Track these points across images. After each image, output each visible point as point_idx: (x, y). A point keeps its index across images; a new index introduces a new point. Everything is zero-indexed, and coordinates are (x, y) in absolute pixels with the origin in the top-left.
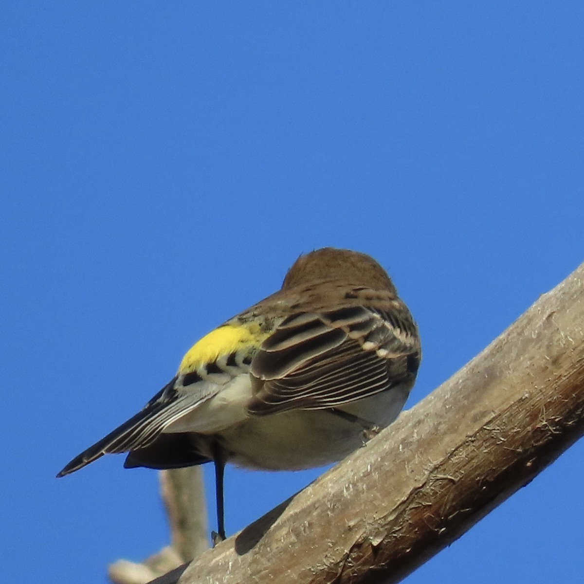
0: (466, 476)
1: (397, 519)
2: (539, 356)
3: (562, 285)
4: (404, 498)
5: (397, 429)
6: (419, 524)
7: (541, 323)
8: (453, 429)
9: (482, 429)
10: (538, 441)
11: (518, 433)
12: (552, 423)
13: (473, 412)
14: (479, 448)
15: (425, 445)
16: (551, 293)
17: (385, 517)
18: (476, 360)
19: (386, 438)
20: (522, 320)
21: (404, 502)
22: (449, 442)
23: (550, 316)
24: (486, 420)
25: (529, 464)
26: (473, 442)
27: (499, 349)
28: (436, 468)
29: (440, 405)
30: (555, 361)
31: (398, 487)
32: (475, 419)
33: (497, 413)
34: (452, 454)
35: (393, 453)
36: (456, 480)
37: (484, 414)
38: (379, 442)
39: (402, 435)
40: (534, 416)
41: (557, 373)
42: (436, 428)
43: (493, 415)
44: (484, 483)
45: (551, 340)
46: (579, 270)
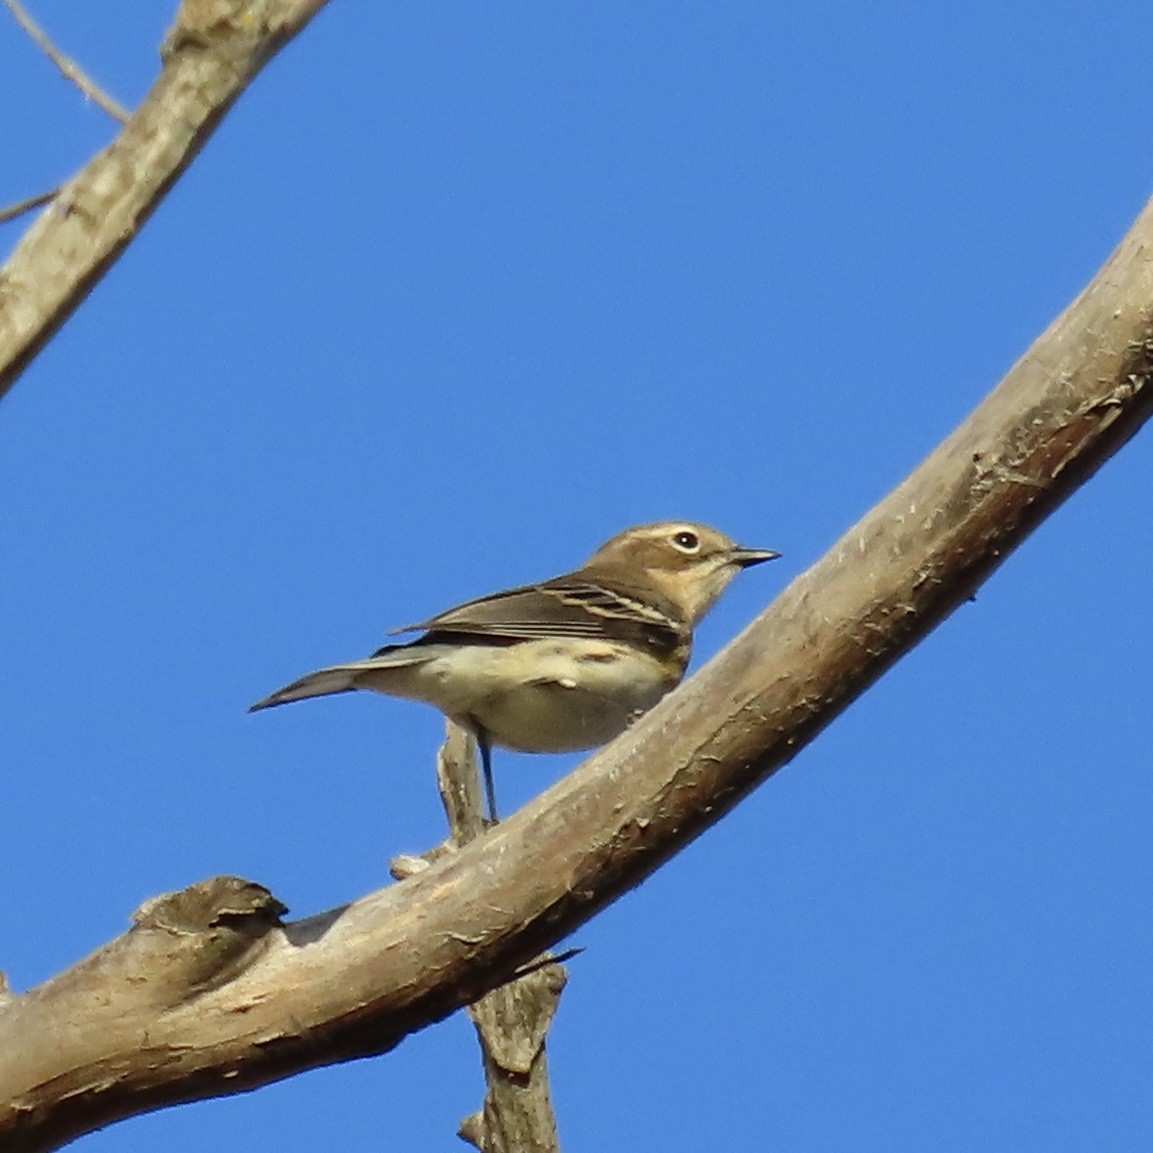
0: (732, 754)
1: (663, 800)
2: (796, 636)
3: (816, 566)
4: (669, 780)
5: (660, 712)
6: (685, 804)
7: (797, 604)
8: (715, 710)
9: (744, 709)
10: (798, 719)
11: (778, 712)
12: (811, 701)
13: (732, 695)
14: (741, 727)
15: (689, 726)
16: (807, 574)
17: (652, 799)
18: (735, 641)
19: (649, 721)
20: (778, 600)
21: (670, 783)
22: (711, 723)
23: (806, 597)
24: (747, 700)
25: (790, 742)
26: (734, 722)
27: (756, 631)
28: (700, 749)
29: (701, 688)
30: (813, 641)
31: (663, 769)
32: (736, 700)
33: (758, 691)
34: (715, 735)
35: (657, 736)
36: (720, 760)
37: (745, 694)
38: (645, 725)
39: (665, 718)
40: (794, 694)
41: (815, 652)
42: (698, 709)
43: (753, 696)
44: (746, 762)
45: (807, 620)
46: (832, 552)
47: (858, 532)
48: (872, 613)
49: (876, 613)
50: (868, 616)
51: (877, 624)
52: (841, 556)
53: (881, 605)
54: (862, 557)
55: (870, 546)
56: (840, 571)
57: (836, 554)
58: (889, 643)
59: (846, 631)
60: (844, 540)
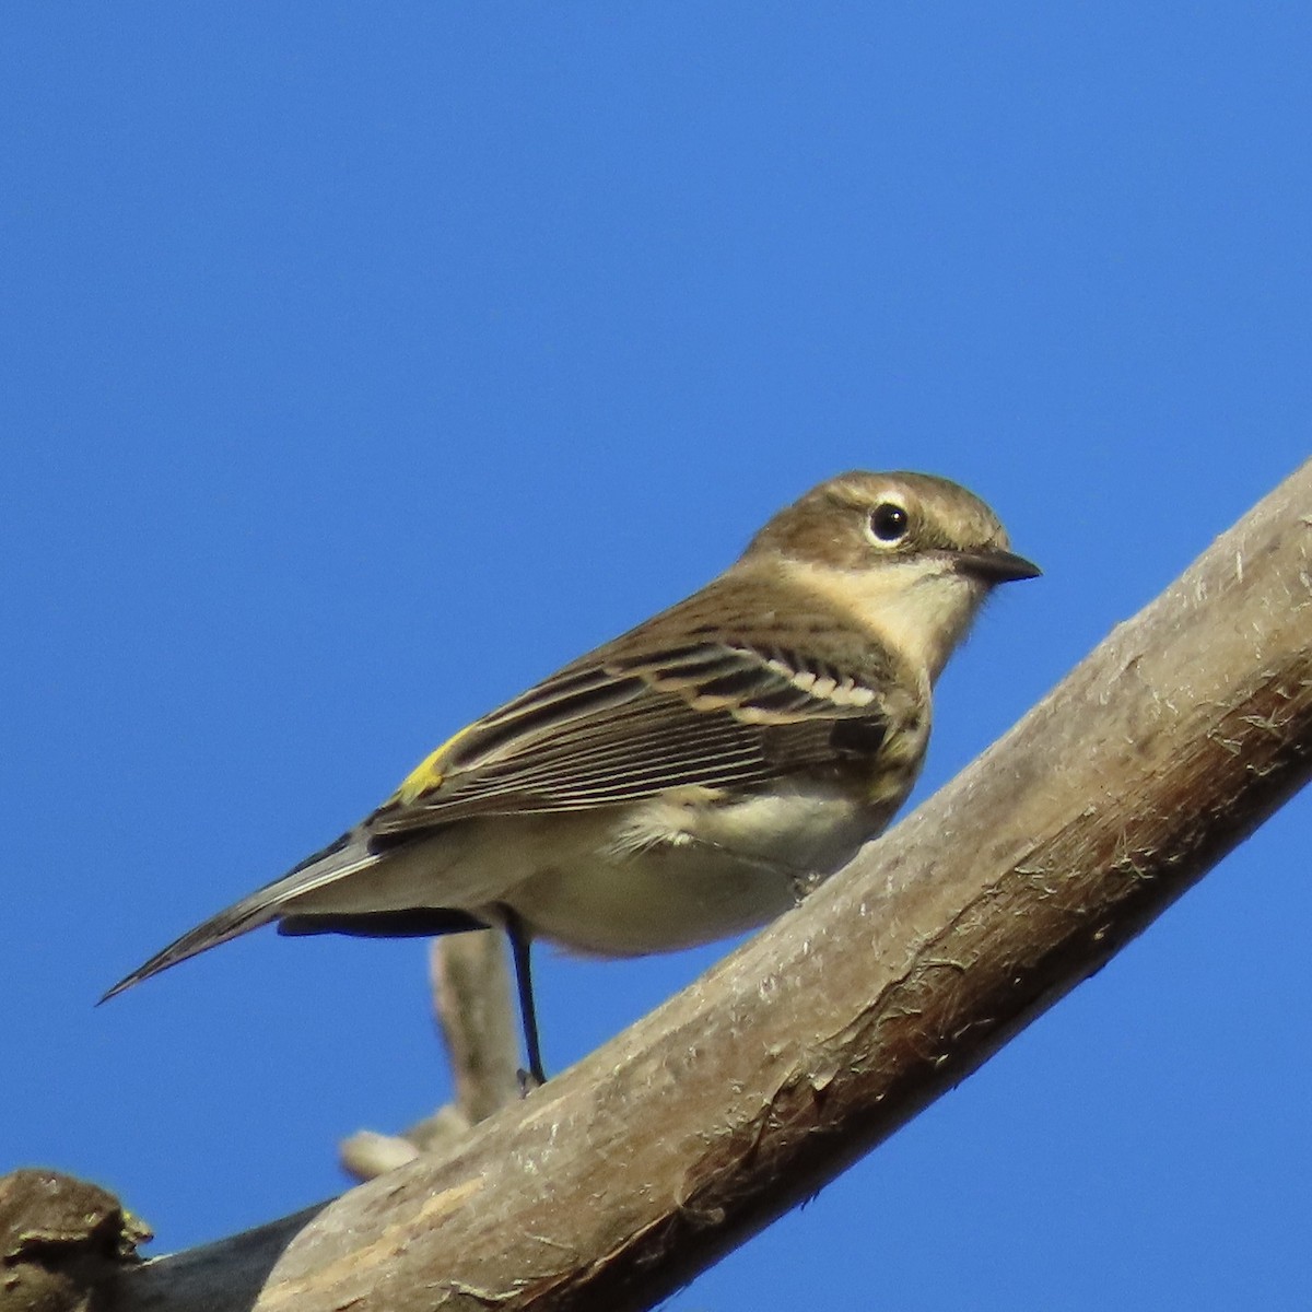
0: (985, 959)
1: (858, 1039)
2: (1114, 737)
3: (1154, 606)
4: (871, 1002)
5: (856, 875)
6: (899, 1048)
7: (1116, 676)
8: (958, 875)
9: (1011, 873)
10: (1114, 893)
11: (1076, 878)
12: (1140, 859)
13: (992, 844)
14: (1006, 907)
15: (909, 903)
16: (1135, 621)
17: (837, 1037)
18: (998, 746)
19: (836, 892)
20: (1082, 669)
21: (870, 1010)
22: (951, 899)
23: (1133, 663)
24: (1019, 855)
25: (1098, 936)
26: (995, 896)
27: (1041, 725)
28: (929, 945)
29: (933, 830)
30: (1144, 747)
31: (860, 984)
32: (999, 855)
33: (1039, 840)
34: (957, 920)
35: (850, 920)
36: (965, 966)
37: (1014, 845)
38: (824, 900)
39: (864, 885)
40: (1106, 848)
41: (1146, 768)
42: (927, 873)
43: (1031, 847)
44: (1018, 971)
45: (1135, 708)
46: (1184, 578)
47: (1232, 545)
48: (1256, 695)
49: (1265, 698)
50: (1251, 701)
51: (1267, 716)
52: (1200, 588)
53: (1273, 681)
54: (1238, 591)
55: (1256, 569)
56: (1193, 619)
57: (1191, 585)
58: (1286, 753)
59: (1207, 730)
60: (1206, 559)
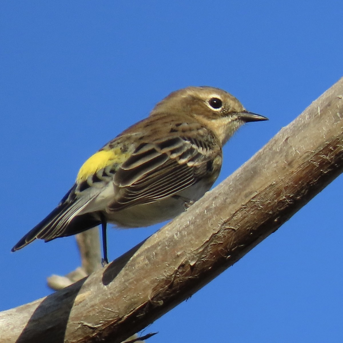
0: (242, 227)
1: (204, 250)
2: (281, 161)
3: (294, 122)
4: (208, 239)
5: (204, 202)
6: (216, 253)
7: (282, 143)
8: (234, 202)
9: (250, 201)
10: (280, 208)
11: (269, 203)
12: (288, 197)
13: (245, 192)
14: (248, 211)
15: (219, 210)
16: (288, 126)
17: (197, 250)
18: (246, 163)
19: (197, 206)
20: (272, 141)
21: (207, 242)
22: (232, 209)
23: (287, 139)
24: (252, 196)
25: (276, 220)
26: (245, 208)
27: (259, 157)
28: (225, 223)
29: (227, 188)
30: (290, 164)
31: (204, 234)
32: (246, 196)
33: (258, 192)
34: (234, 215)
35: (201, 215)
36: (236, 229)
37: (251, 193)
38: (194, 209)
39: (206, 205)
40: (278, 194)
41: (291, 170)
42: (225, 201)
43: (256, 194)
44: (251, 231)
45: (287, 152)
46: (302, 114)
47: (317, 104)
48: (323, 149)
49: (326, 150)
50: (322, 151)
51: (327, 155)
52: (307, 117)
53: (329, 145)
54: (319, 118)
55: (324, 111)
56: (305, 126)
57: (304, 116)
58: (333, 166)
59: (309, 159)
60: (309, 108)
